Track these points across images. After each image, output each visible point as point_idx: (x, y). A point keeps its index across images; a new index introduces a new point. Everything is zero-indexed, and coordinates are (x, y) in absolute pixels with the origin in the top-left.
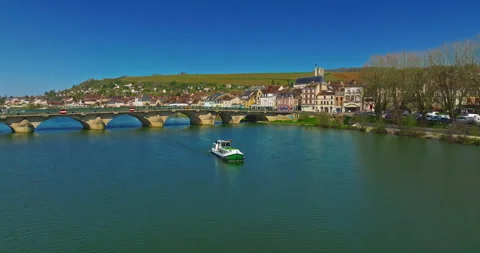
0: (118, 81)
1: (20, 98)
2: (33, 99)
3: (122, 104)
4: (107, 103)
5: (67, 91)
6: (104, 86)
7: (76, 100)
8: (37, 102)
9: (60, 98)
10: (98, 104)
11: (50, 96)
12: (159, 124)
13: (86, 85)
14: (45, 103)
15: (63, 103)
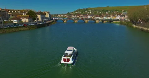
0: (86, 9)
1: (61, 15)
2: (64, 15)
3: (85, 17)
4: (82, 16)
5: (72, 12)
6: (83, 11)
7: (74, 16)
8: (65, 16)
9: (70, 15)
10: (80, 17)
11: (68, 14)
12: (87, 22)
13: (78, 11)
14: (67, 16)
15: (71, 16)
